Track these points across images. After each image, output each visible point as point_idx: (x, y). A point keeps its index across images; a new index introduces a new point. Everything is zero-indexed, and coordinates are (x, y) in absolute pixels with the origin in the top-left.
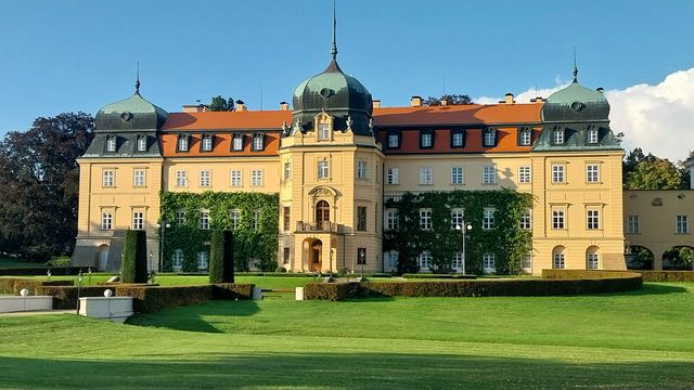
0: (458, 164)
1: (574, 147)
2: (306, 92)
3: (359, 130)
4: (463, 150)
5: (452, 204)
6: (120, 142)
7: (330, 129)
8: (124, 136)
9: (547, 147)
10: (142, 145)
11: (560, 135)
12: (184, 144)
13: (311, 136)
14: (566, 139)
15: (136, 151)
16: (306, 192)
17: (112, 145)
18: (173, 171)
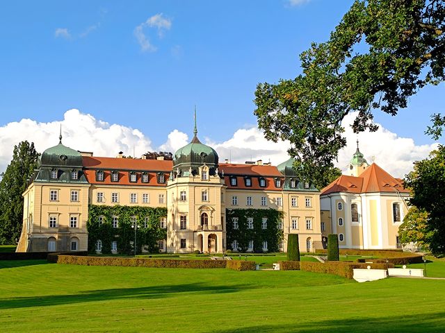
0: (249, 195)
1: (300, 189)
2: (192, 153)
3: (221, 176)
4: (251, 188)
5: (248, 215)
6: (60, 173)
7: (207, 174)
8: (61, 169)
9: (289, 189)
10: (75, 175)
11: (293, 184)
12: (101, 176)
13: (198, 178)
14: (296, 185)
15: (71, 179)
16: (197, 207)
17: (55, 174)
18: (95, 192)
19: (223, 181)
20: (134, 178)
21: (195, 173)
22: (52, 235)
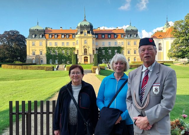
0: (110, 41)
1: (132, 38)
2: (81, 25)
4: (110, 38)
5: (109, 49)
6: (35, 36)
8: (36, 34)
9: (127, 38)
10: (41, 36)
11: (129, 36)
12: (50, 36)
13: (83, 35)
14: (130, 36)
15: (39, 38)
17: (33, 36)
18: (48, 42)
19: (94, 36)
20: (63, 36)
21: (81, 33)
22: (33, 58)
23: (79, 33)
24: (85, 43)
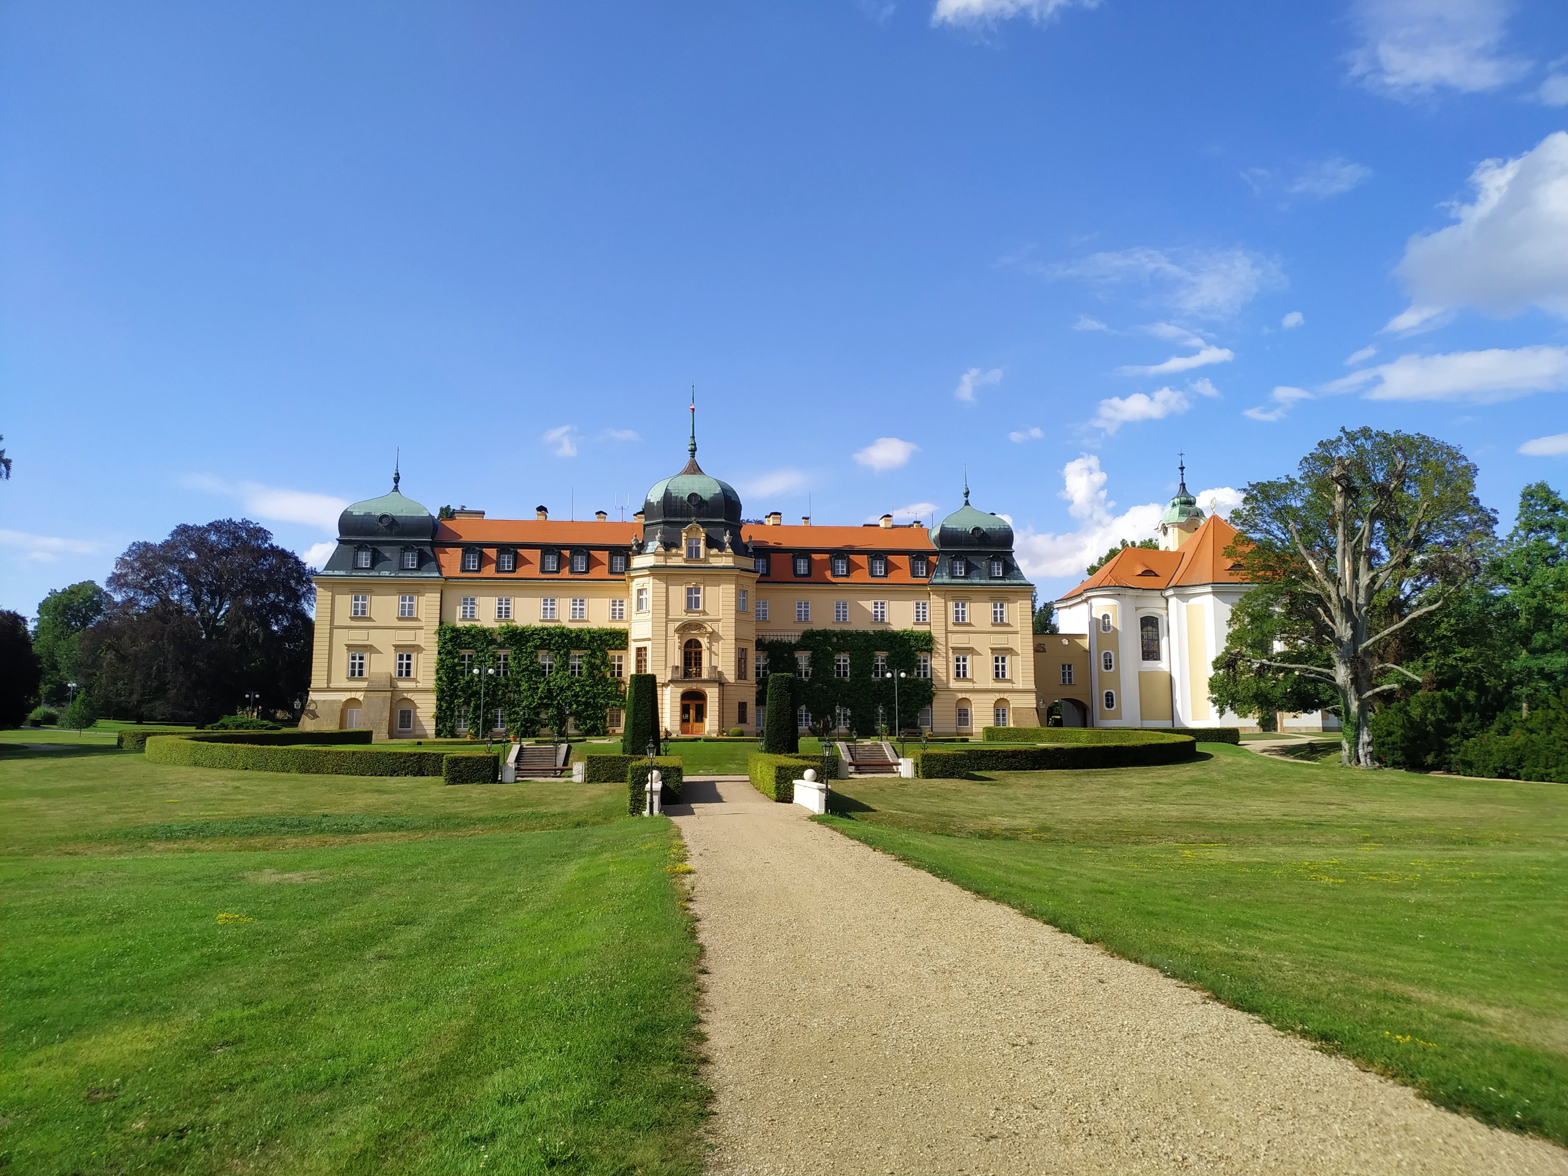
0: (841, 598)
1: (976, 581)
2: (667, 495)
3: (739, 548)
5: (836, 646)
6: (377, 556)
7: (702, 545)
8: (383, 546)
9: (946, 579)
10: (411, 560)
11: (960, 566)
12: (473, 561)
13: (677, 555)
14: (967, 570)
15: (402, 567)
16: (673, 626)
17: (364, 559)
18: (458, 597)
19: (749, 563)
20: (552, 563)
21: (669, 545)
22: (353, 695)
23: (653, 545)
24: (692, 603)
